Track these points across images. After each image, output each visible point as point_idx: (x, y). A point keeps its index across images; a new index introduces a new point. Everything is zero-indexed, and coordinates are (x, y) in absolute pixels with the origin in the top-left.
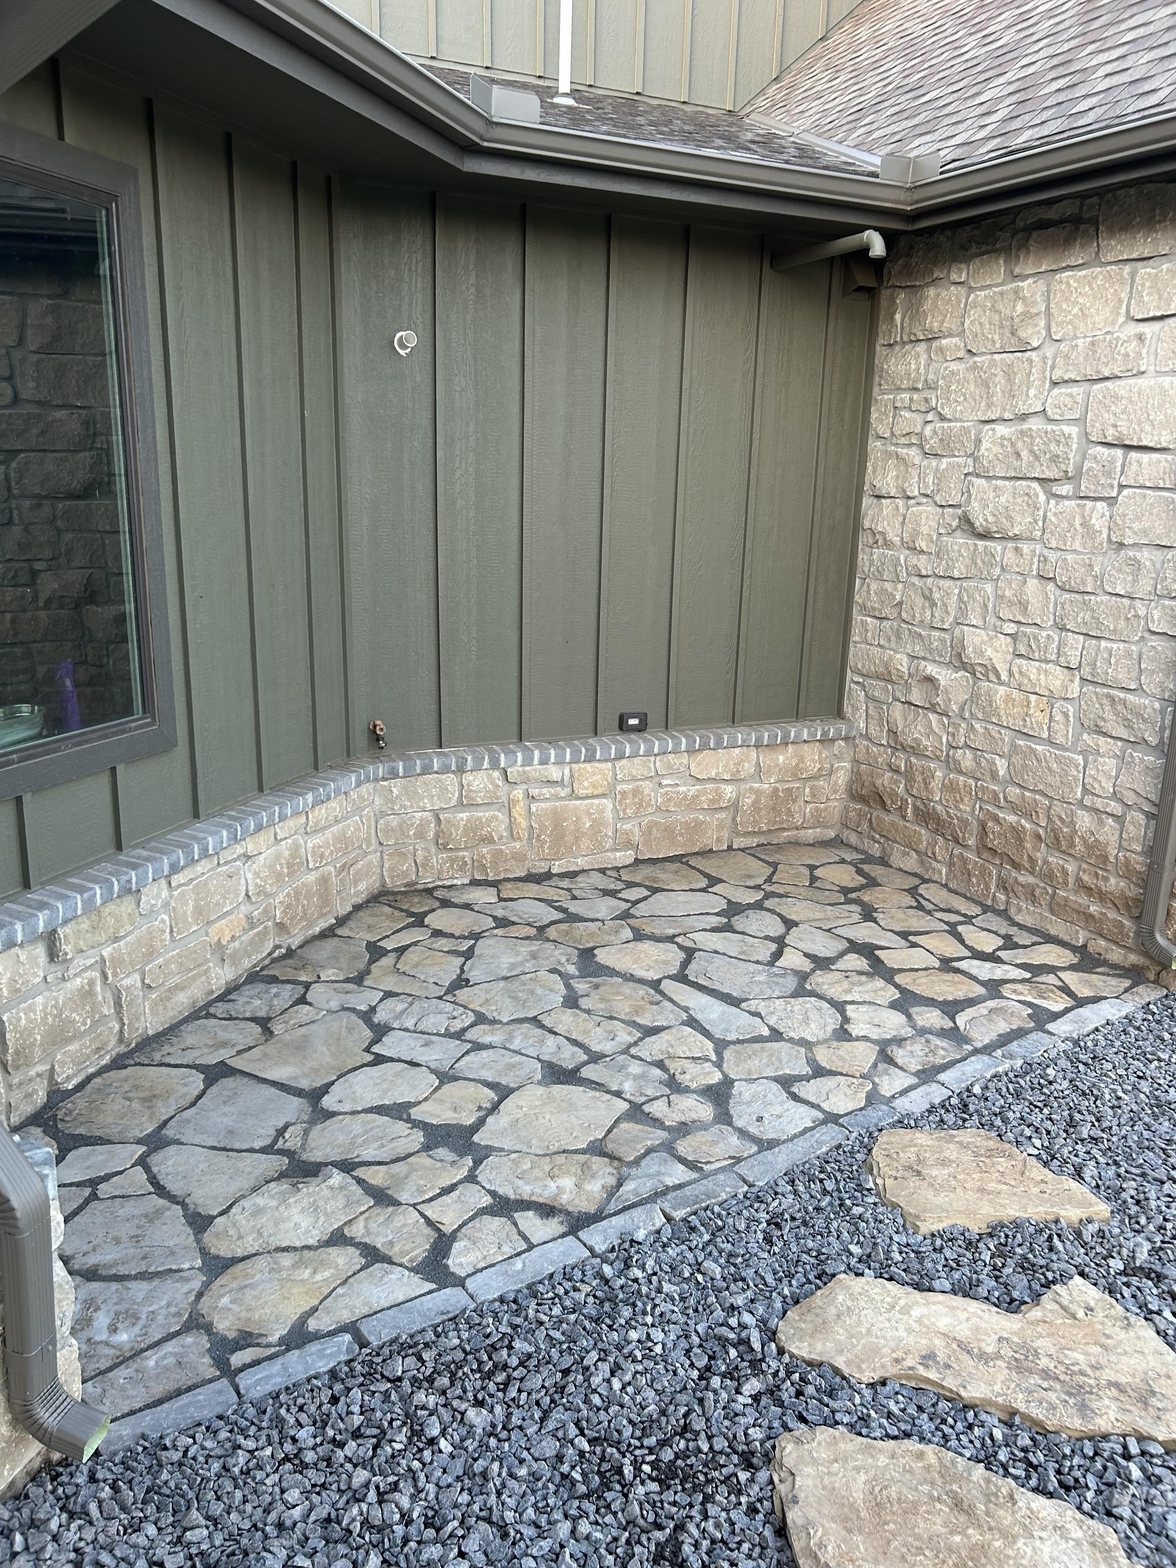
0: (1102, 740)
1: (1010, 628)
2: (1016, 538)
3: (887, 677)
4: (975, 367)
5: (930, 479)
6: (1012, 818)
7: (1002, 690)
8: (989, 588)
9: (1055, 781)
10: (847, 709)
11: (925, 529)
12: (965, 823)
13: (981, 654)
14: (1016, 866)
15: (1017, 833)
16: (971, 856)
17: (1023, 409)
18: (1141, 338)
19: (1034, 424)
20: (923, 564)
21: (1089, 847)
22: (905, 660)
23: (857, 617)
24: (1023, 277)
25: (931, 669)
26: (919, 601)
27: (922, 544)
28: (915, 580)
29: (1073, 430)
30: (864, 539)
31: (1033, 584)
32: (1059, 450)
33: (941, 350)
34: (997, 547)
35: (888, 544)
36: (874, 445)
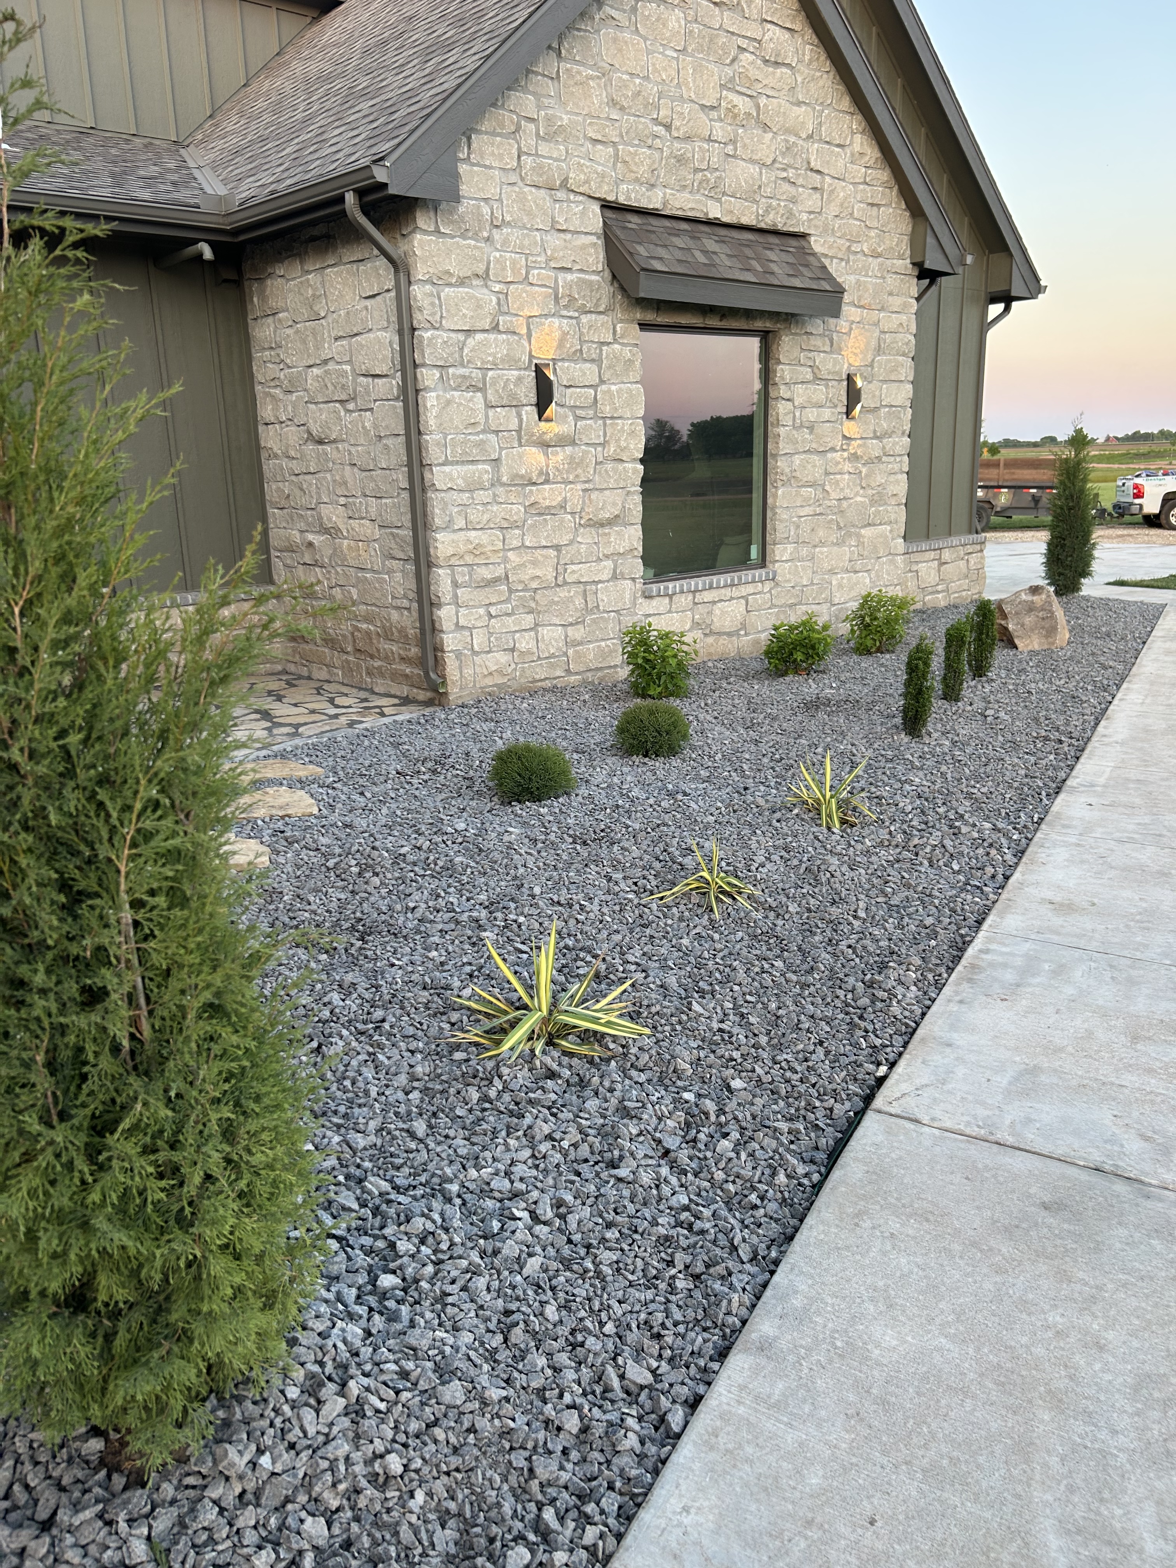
0: (394, 562)
1: (342, 501)
2: (335, 441)
3: (291, 549)
4: (297, 332)
5: (290, 408)
6: (364, 626)
7: (346, 542)
8: (328, 476)
9: (377, 595)
10: (275, 577)
11: (291, 442)
12: (343, 636)
13: (330, 520)
14: (372, 657)
15: (368, 633)
16: (351, 658)
17: (324, 357)
18: (366, 308)
19: (331, 366)
20: (295, 466)
21: (400, 632)
22: (298, 535)
23: (270, 510)
24: (308, 272)
25: (310, 537)
26: (298, 492)
27: (292, 453)
28: (293, 478)
29: (348, 368)
30: (264, 455)
31: (348, 468)
32: (344, 381)
33: (280, 320)
34: (328, 448)
35: (276, 456)
36: (258, 388)
